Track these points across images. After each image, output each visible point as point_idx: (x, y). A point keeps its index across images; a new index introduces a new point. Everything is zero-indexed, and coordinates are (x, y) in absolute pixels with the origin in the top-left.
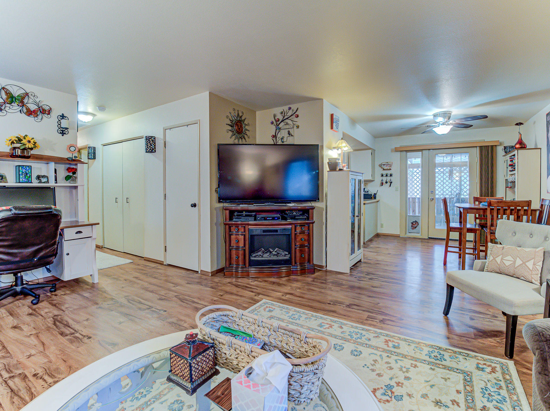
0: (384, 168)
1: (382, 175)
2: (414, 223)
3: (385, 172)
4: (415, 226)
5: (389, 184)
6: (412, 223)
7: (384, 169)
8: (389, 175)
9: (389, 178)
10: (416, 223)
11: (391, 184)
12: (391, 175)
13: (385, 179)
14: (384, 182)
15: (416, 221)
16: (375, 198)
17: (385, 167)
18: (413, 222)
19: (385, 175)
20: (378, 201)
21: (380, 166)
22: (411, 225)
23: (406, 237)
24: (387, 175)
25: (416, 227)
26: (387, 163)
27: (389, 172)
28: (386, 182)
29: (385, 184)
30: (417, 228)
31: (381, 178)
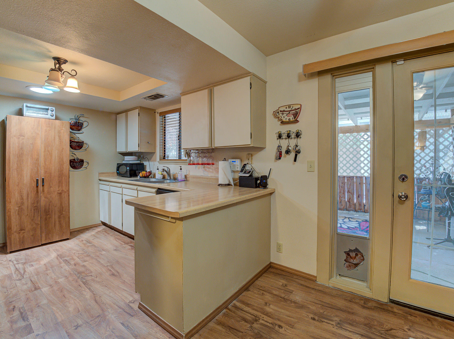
0: (284, 120)
1: (280, 137)
2: (353, 254)
3: (284, 129)
4: (355, 261)
5: (293, 155)
6: (348, 254)
7: (283, 123)
8: (293, 135)
9: (293, 142)
10: (357, 255)
11: (296, 155)
12: (298, 135)
13: (284, 143)
14: (284, 151)
15: (356, 250)
16: (265, 186)
17: (286, 117)
18: (351, 251)
19: (284, 136)
20: (271, 194)
21: (276, 114)
22: (344, 256)
23: (331, 285)
24: (289, 136)
25: (356, 265)
26: (289, 107)
27: (293, 128)
28: (288, 152)
29: (285, 157)
30: (358, 268)
31: (277, 142)
